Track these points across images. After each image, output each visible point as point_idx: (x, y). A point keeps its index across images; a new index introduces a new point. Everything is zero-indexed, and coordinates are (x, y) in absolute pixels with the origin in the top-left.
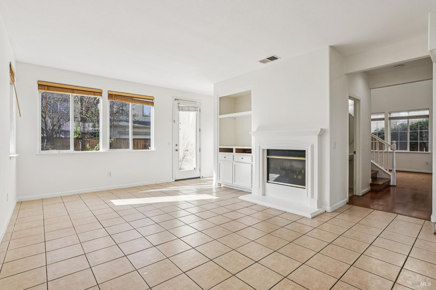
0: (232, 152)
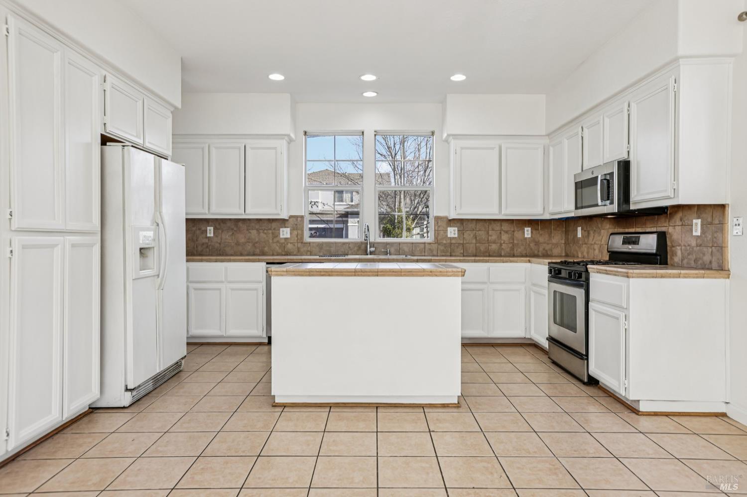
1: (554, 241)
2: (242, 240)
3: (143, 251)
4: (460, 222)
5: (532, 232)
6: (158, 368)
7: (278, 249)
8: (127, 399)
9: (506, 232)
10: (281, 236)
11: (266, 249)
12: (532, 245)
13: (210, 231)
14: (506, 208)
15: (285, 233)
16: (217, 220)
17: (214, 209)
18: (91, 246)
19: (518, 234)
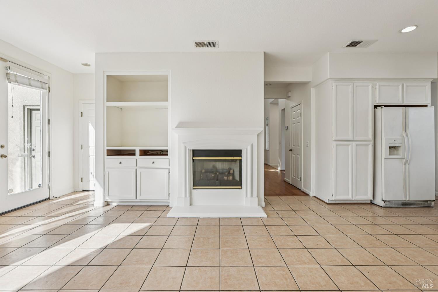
0: (134, 154)
3: (393, 148)
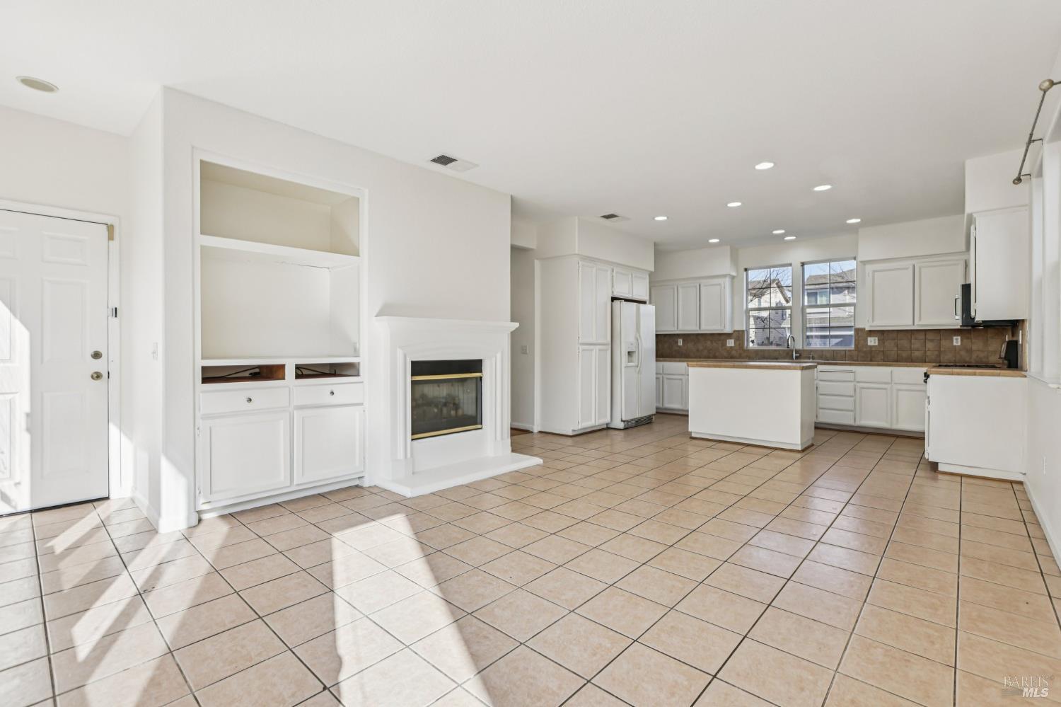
1: (991, 349)
2: (701, 348)
3: (630, 353)
4: (881, 334)
5: (961, 341)
6: (638, 415)
7: (725, 354)
8: (621, 425)
9: (932, 341)
10: (728, 345)
11: (717, 354)
12: (963, 353)
13: (680, 342)
14: (920, 319)
15: (731, 343)
16: (684, 334)
17: (680, 328)
18: (606, 350)
19: (944, 343)
